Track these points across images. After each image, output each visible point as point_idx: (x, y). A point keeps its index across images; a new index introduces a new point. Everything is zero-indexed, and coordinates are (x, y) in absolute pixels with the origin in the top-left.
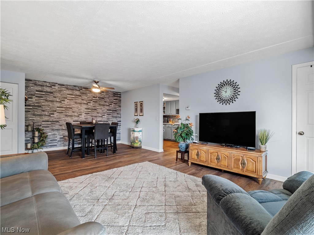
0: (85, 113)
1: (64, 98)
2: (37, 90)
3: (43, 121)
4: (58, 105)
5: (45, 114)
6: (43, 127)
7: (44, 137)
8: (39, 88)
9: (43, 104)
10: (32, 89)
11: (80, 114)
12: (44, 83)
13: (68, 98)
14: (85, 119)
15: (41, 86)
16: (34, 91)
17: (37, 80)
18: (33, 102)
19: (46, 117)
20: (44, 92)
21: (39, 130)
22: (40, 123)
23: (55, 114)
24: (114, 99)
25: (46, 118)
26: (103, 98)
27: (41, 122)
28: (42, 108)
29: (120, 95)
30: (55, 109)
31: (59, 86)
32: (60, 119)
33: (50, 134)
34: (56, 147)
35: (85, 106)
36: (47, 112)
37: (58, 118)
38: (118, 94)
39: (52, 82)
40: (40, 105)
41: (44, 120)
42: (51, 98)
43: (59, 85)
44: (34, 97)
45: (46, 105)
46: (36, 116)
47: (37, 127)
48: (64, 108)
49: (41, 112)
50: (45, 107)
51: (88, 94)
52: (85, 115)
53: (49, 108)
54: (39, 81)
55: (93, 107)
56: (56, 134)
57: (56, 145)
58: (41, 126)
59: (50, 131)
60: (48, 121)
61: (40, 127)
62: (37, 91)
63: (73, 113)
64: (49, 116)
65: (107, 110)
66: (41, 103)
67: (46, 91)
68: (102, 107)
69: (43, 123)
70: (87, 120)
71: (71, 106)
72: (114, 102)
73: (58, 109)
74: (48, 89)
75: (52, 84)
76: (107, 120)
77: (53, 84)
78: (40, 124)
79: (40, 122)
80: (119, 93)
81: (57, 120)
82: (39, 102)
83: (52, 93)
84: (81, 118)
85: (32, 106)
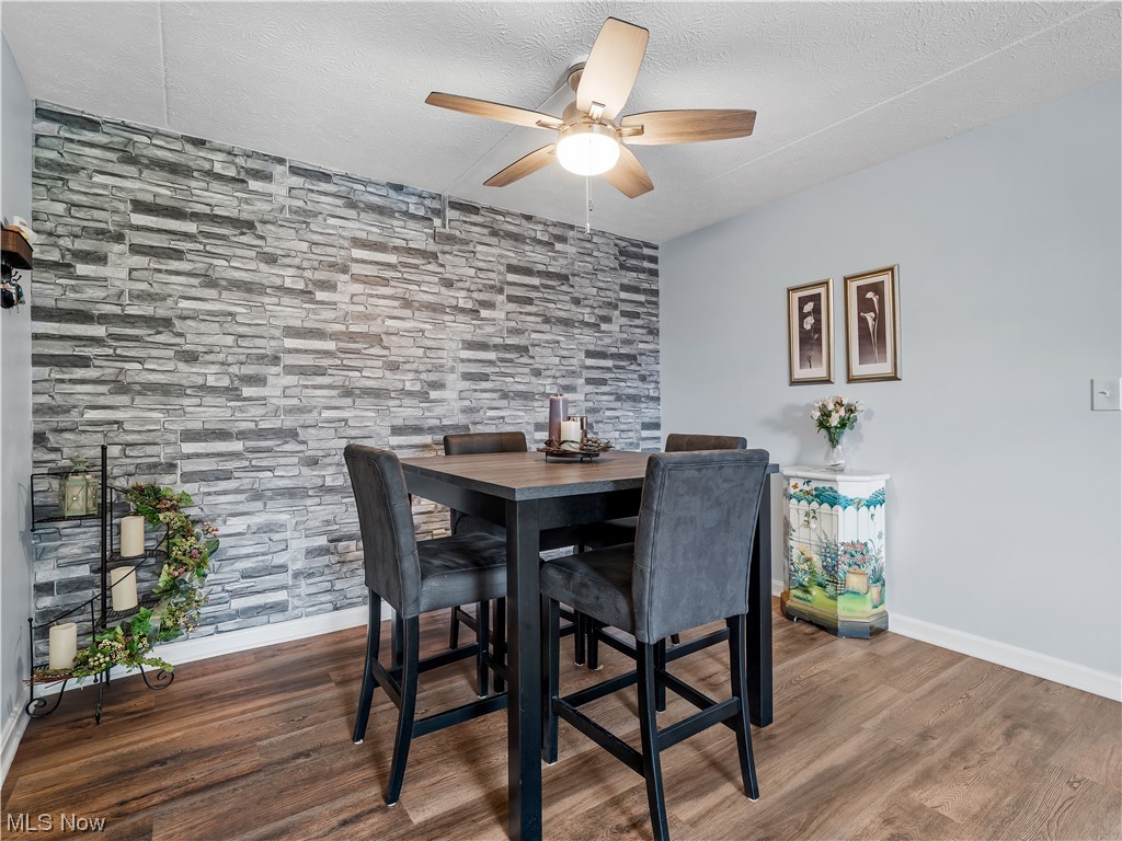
0: (467, 376)
1: (332, 266)
2: (141, 197)
3: (189, 436)
4: (291, 312)
5: (200, 381)
6: (188, 477)
7: (186, 559)
8: (156, 188)
9: (184, 304)
10: (105, 186)
11: (432, 377)
12: (189, 148)
13: (356, 269)
14: (465, 411)
15: (173, 169)
16: (121, 207)
17: (140, 124)
18: (113, 291)
19: (209, 400)
20: (195, 216)
21: (150, 502)
22: (169, 450)
23: (271, 380)
24: (625, 288)
25: (212, 413)
26: (564, 278)
27: (172, 438)
28: (180, 335)
29: (654, 260)
30: (269, 347)
31: (297, 181)
32: (309, 418)
33: (242, 529)
34: (280, 616)
35: (463, 328)
36: (214, 369)
37: (290, 411)
38: (644, 257)
39: (249, 148)
40: (162, 312)
41: (197, 425)
42: (239, 263)
43: (295, 171)
44: (121, 254)
45: (210, 313)
46: (138, 399)
47: (143, 480)
48: (334, 336)
49: (170, 366)
50: (203, 327)
51: (480, 248)
52: (466, 385)
53: (229, 340)
54: (158, 134)
55: (513, 332)
56: (282, 526)
57: (280, 607)
58: (171, 467)
59: (241, 508)
60: (222, 435)
61: (165, 482)
62: (140, 206)
63: (388, 374)
64: (232, 392)
65: (590, 354)
66: (170, 302)
67: (207, 210)
68: (553, 333)
69: (188, 448)
70: (475, 423)
71: (375, 328)
72: (621, 306)
73: (290, 343)
74: (223, 200)
75: (252, 164)
77: (252, 170)
78: (163, 454)
79: (168, 443)
80: (646, 251)
81: (289, 422)
82: (156, 289)
83: (250, 225)
84: (439, 410)
85: (103, 319)
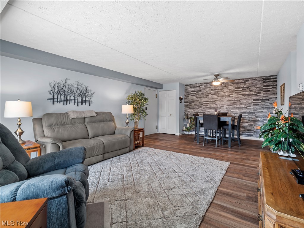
0: (227, 105)
1: (209, 93)
4: (204, 99)
8: (193, 89)
10: (189, 90)
11: (222, 106)
12: (195, 85)
13: (212, 93)
14: (227, 110)
15: (194, 87)
16: (190, 92)
18: (189, 99)
20: (196, 91)
21: (191, 119)
23: (202, 107)
24: (264, 86)
26: (248, 87)
28: (194, 103)
29: (276, 78)
30: (202, 103)
31: (205, 85)
32: (206, 111)
35: (227, 98)
37: (204, 110)
38: (272, 79)
39: (200, 83)
41: (196, 112)
42: (199, 95)
43: (205, 84)
44: (190, 96)
45: (197, 100)
47: (191, 117)
48: (209, 101)
50: (196, 102)
51: (230, 86)
52: (227, 106)
53: (198, 103)
54: (193, 84)
55: (236, 98)
62: (192, 91)
63: (215, 106)
64: (199, 108)
65: (254, 100)
66: (194, 100)
68: (246, 97)
70: (229, 112)
71: (214, 100)
72: (264, 90)
73: (204, 103)
74: (198, 89)
76: (254, 112)
77: (201, 84)
78: (193, 114)
80: (272, 77)
83: (200, 91)
84: (223, 110)
85: (189, 102)
